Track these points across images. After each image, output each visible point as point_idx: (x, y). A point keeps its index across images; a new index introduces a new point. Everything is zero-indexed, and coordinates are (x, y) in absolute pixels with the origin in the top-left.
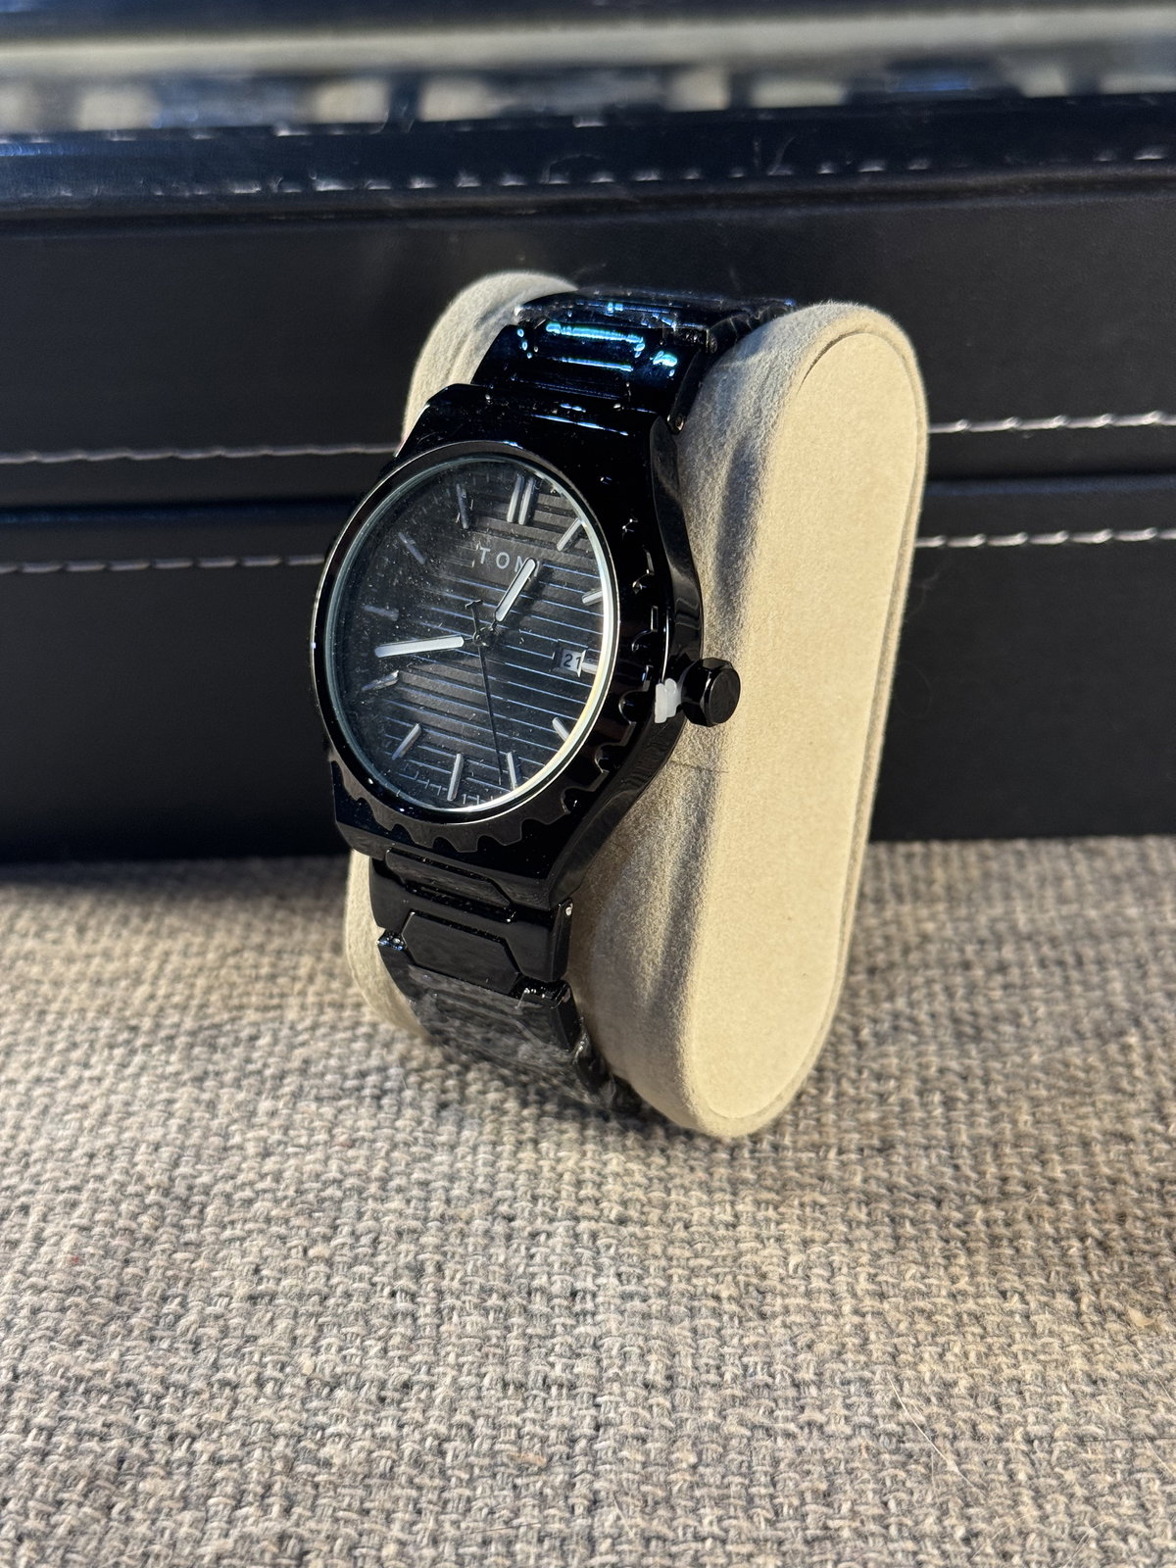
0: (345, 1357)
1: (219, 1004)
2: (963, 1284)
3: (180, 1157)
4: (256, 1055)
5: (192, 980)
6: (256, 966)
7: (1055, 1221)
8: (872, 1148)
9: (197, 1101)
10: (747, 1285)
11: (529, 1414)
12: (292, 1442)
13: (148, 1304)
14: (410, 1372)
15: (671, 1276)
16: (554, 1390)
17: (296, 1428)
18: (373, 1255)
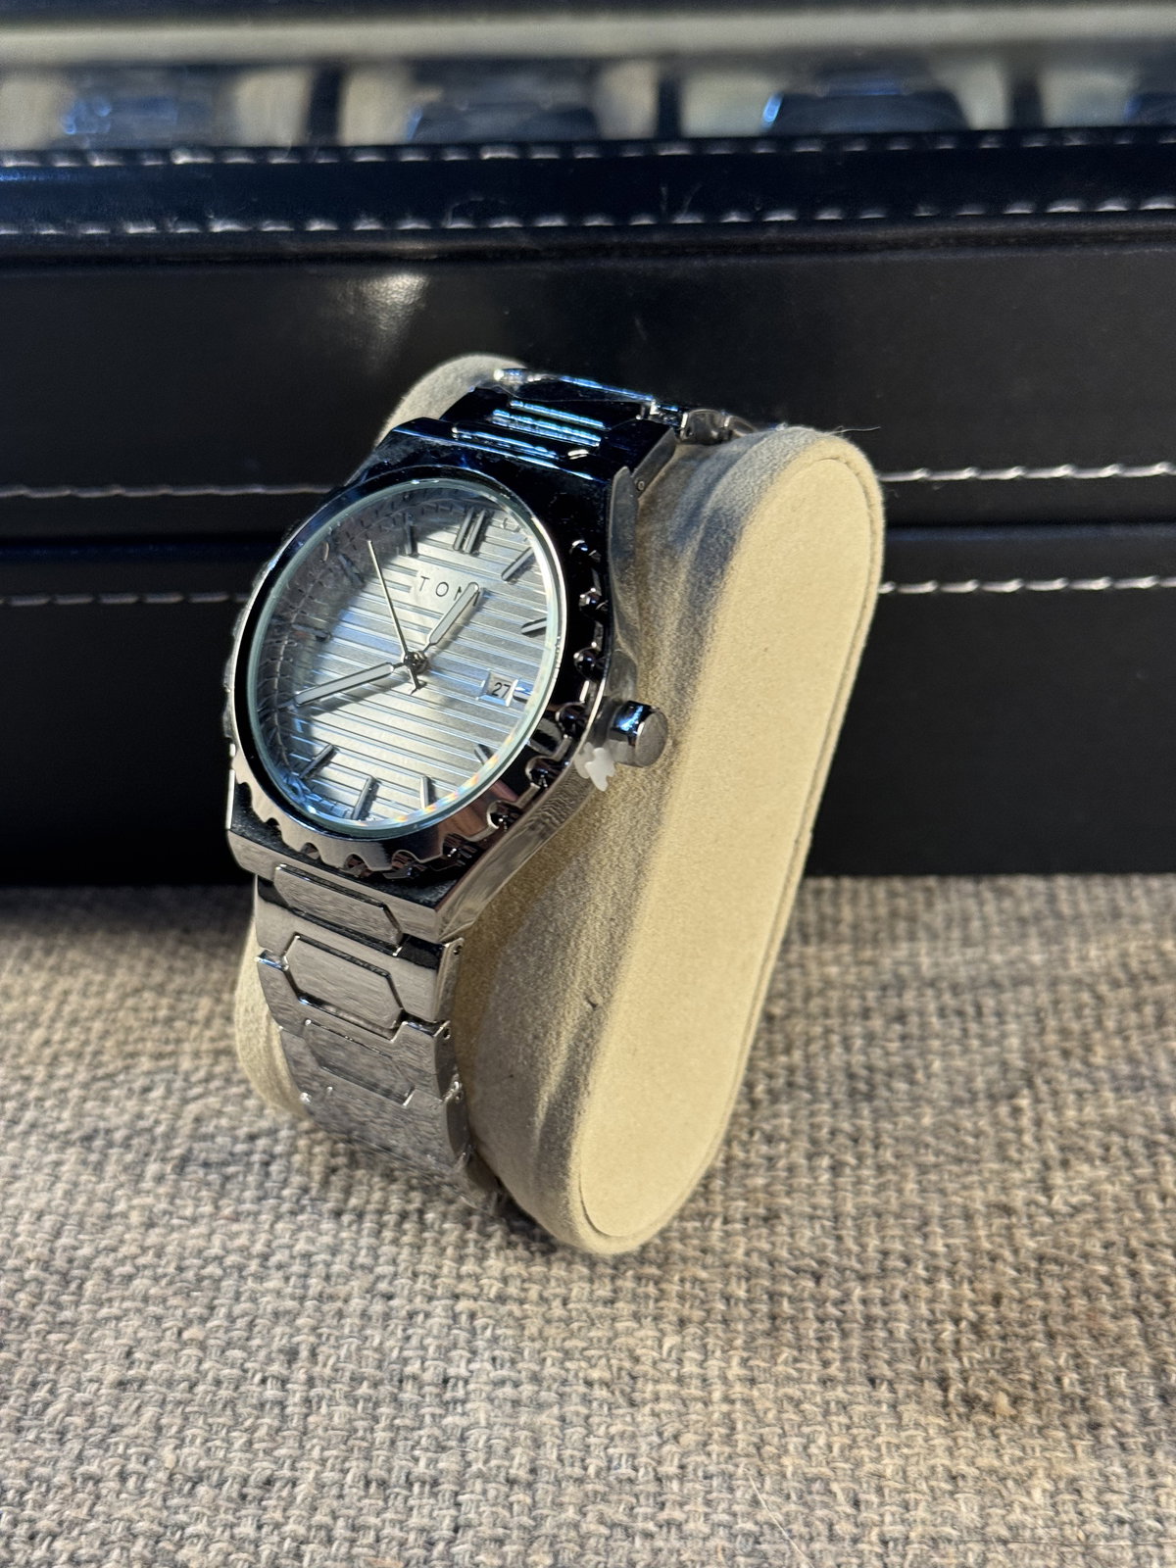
0: (209, 1449)
1: (114, 1052)
2: (834, 1370)
3: (63, 1225)
4: (148, 1109)
5: (89, 1024)
6: (153, 1009)
7: (932, 1301)
8: (756, 1216)
9: (84, 1163)
10: (620, 1369)
11: (389, 1515)
12: (151, 1542)
13: (18, 1392)
14: (273, 1467)
15: (544, 1360)
16: (416, 1488)
17: (156, 1528)
18: (248, 1339)
